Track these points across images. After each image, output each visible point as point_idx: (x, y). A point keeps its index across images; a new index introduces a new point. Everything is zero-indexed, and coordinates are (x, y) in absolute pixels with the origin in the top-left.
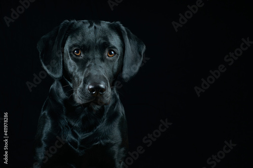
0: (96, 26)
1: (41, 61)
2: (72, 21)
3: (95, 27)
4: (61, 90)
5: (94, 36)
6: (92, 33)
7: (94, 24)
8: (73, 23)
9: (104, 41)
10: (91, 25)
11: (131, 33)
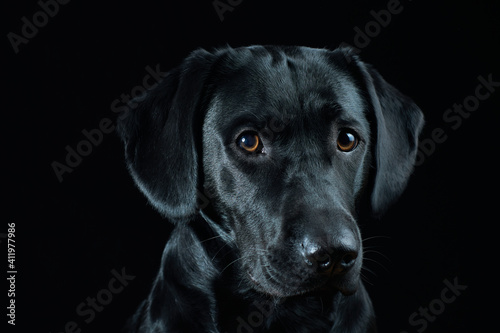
0: (291, 59)
1: (130, 167)
2: (220, 52)
3: (290, 64)
4: (199, 251)
5: (292, 89)
6: (287, 80)
7: (285, 58)
8: (225, 56)
9: (325, 101)
10: (276, 60)
11: (383, 81)
